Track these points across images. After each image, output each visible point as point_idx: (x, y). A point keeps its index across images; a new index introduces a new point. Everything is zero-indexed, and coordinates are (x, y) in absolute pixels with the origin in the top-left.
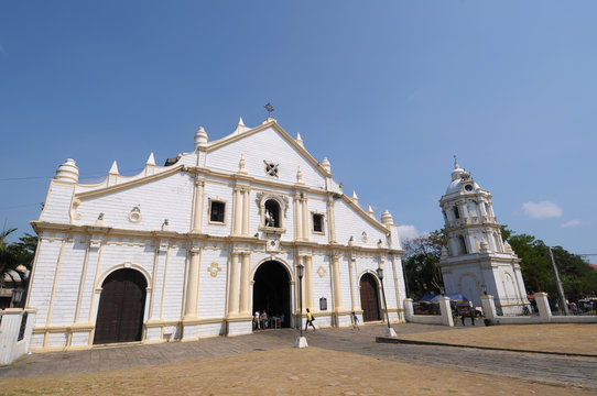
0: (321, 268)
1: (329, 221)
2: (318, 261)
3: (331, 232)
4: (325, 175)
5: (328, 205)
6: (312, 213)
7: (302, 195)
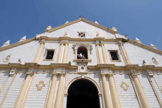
0: (123, 83)
1: (123, 54)
2: (119, 78)
3: (125, 59)
4: (114, 33)
5: (120, 45)
6: (109, 50)
7: (100, 42)
